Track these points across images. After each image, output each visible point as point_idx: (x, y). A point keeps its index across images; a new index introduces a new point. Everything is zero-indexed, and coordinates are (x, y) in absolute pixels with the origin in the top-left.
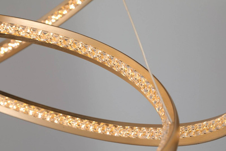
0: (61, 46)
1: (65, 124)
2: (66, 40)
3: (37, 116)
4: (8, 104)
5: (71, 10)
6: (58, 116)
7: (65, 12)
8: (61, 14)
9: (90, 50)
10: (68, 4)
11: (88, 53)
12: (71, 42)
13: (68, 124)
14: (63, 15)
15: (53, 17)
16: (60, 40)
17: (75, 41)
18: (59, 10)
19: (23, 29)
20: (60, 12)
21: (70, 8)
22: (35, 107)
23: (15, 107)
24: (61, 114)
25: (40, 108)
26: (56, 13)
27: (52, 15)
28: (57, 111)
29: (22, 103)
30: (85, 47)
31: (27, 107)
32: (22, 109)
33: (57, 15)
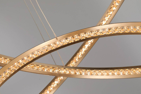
0: (121, 33)
1: (137, 73)
2: (123, 28)
3: (120, 74)
4: (102, 73)
5: (114, 10)
6: (131, 70)
7: (111, 13)
8: (109, 15)
9: (138, 29)
10: (111, 8)
11: (138, 31)
12: (126, 28)
13: (139, 72)
14: (111, 15)
15: (106, 18)
16: (119, 30)
17: (128, 27)
18: (108, 13)
19: (98, 31)
20: (108, 14)
21: (113, 9)
22: (116, 70)
23: (106, 74)
24: (133, 69)
25: (120, 70)
26: (107, 15)
27: (105, 17)
28: (130, 68)
29: (109, 70)
30: (135, 28)
31: (112, 71)
32: (110, 74)
33: (107, 16)
